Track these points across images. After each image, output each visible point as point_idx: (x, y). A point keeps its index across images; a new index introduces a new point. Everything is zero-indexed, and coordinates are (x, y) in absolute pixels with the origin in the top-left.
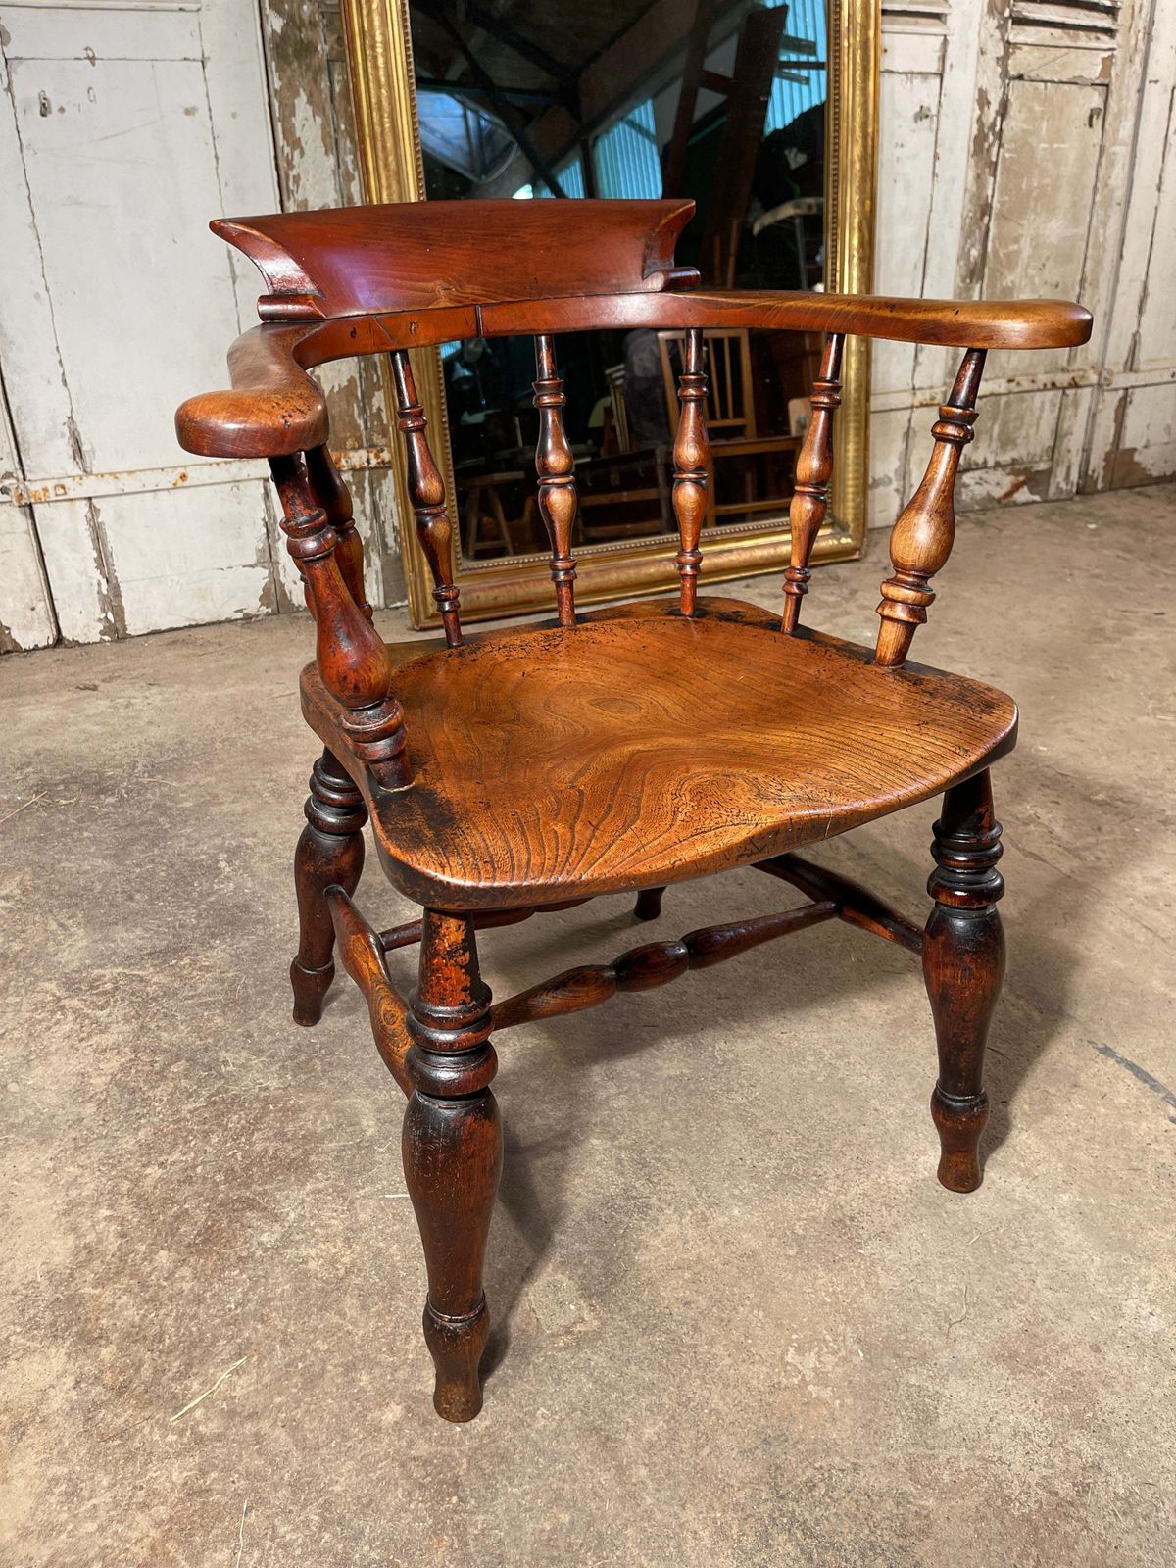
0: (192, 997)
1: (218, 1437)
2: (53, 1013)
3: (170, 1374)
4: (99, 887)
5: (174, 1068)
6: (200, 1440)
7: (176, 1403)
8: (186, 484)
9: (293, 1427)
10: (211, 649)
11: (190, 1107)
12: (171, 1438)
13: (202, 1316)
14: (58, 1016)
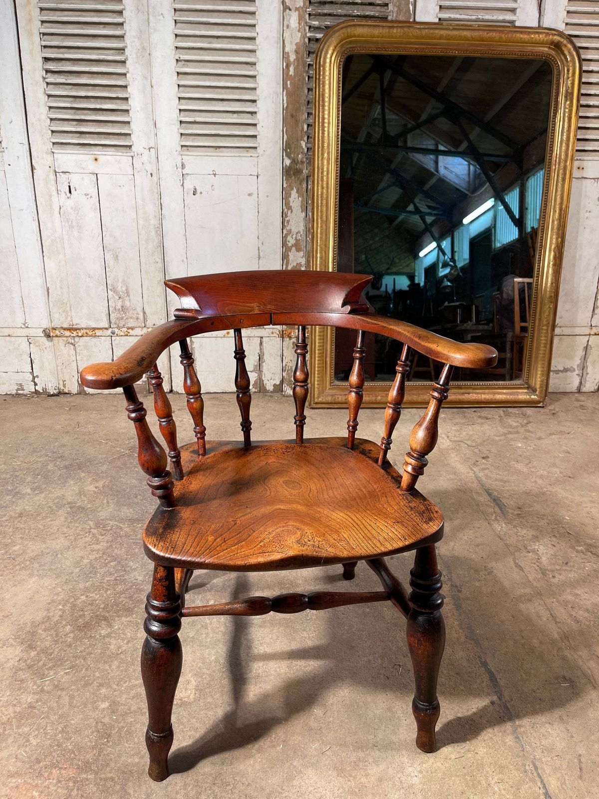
0: (133, 539)
1: (48, 692)
2: (86, 533)
3: (47, 667)
4: (128, 490)
5: (112, 564)
6: (42, 691)
7: (43, 676)
8: (229, 336)
9: (72, 697)
10: (225, 403)
11: (108, 579)
12: (35, 687)
13: (68, 651)
14: (87, 535)
